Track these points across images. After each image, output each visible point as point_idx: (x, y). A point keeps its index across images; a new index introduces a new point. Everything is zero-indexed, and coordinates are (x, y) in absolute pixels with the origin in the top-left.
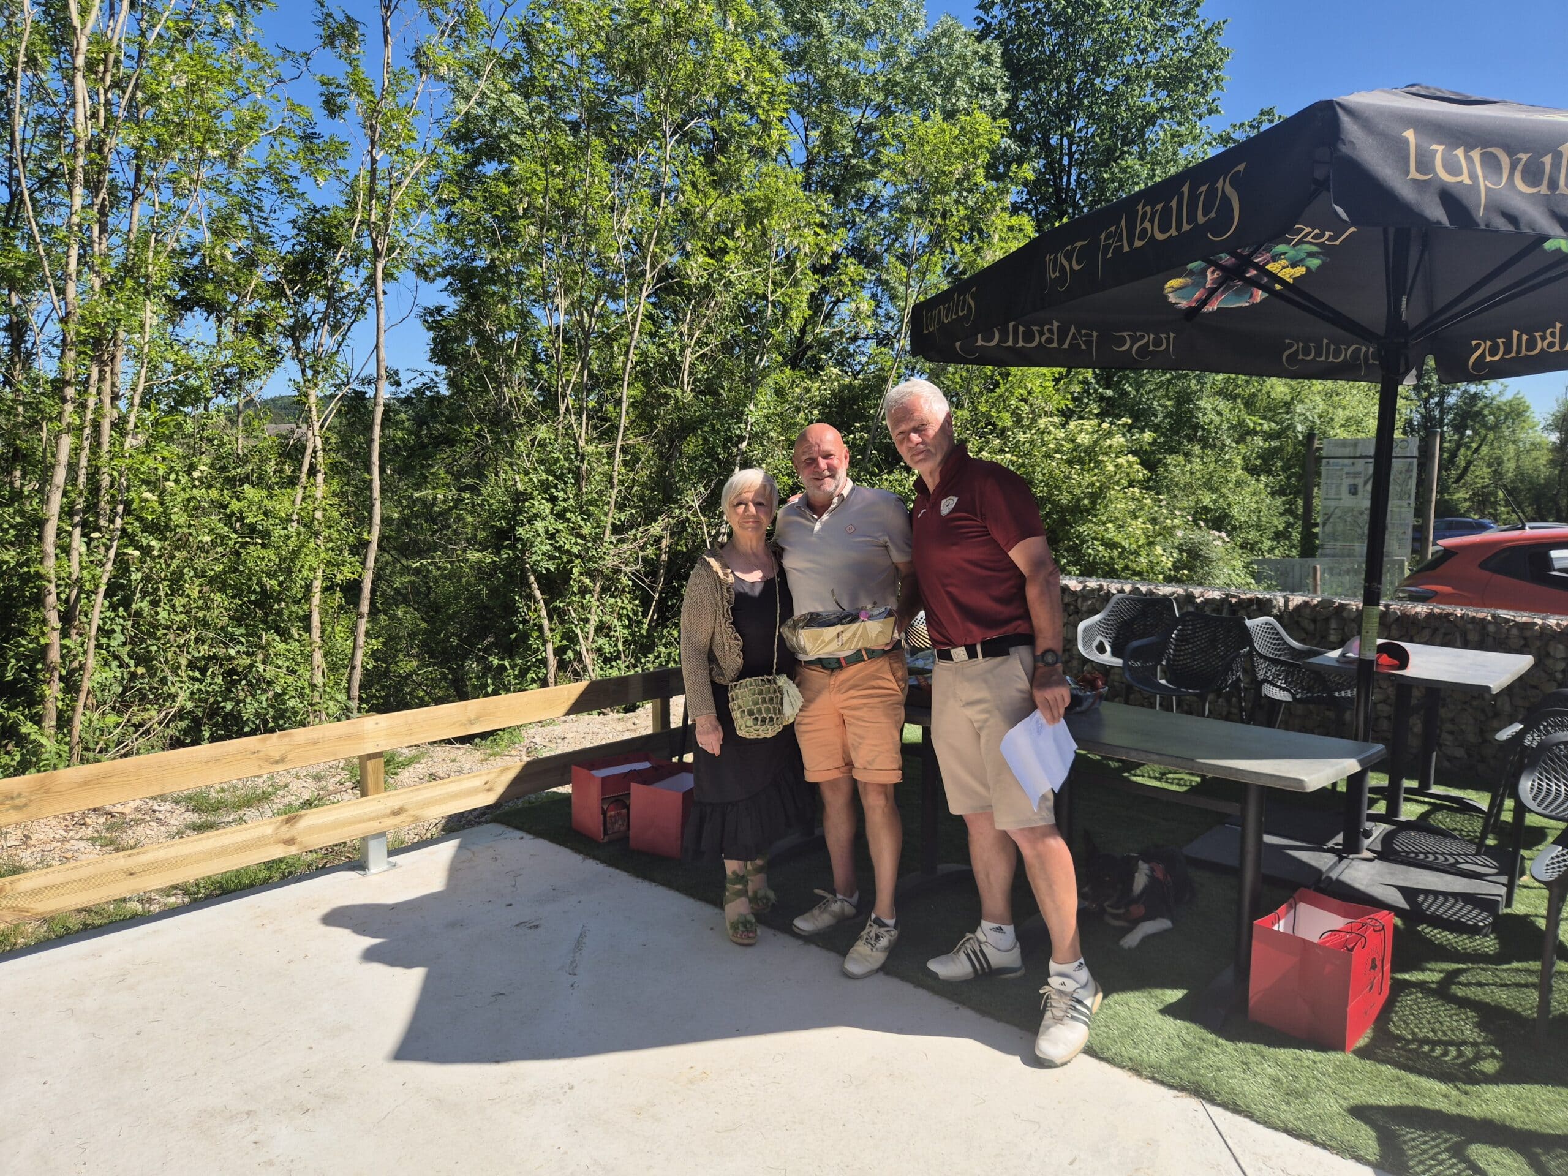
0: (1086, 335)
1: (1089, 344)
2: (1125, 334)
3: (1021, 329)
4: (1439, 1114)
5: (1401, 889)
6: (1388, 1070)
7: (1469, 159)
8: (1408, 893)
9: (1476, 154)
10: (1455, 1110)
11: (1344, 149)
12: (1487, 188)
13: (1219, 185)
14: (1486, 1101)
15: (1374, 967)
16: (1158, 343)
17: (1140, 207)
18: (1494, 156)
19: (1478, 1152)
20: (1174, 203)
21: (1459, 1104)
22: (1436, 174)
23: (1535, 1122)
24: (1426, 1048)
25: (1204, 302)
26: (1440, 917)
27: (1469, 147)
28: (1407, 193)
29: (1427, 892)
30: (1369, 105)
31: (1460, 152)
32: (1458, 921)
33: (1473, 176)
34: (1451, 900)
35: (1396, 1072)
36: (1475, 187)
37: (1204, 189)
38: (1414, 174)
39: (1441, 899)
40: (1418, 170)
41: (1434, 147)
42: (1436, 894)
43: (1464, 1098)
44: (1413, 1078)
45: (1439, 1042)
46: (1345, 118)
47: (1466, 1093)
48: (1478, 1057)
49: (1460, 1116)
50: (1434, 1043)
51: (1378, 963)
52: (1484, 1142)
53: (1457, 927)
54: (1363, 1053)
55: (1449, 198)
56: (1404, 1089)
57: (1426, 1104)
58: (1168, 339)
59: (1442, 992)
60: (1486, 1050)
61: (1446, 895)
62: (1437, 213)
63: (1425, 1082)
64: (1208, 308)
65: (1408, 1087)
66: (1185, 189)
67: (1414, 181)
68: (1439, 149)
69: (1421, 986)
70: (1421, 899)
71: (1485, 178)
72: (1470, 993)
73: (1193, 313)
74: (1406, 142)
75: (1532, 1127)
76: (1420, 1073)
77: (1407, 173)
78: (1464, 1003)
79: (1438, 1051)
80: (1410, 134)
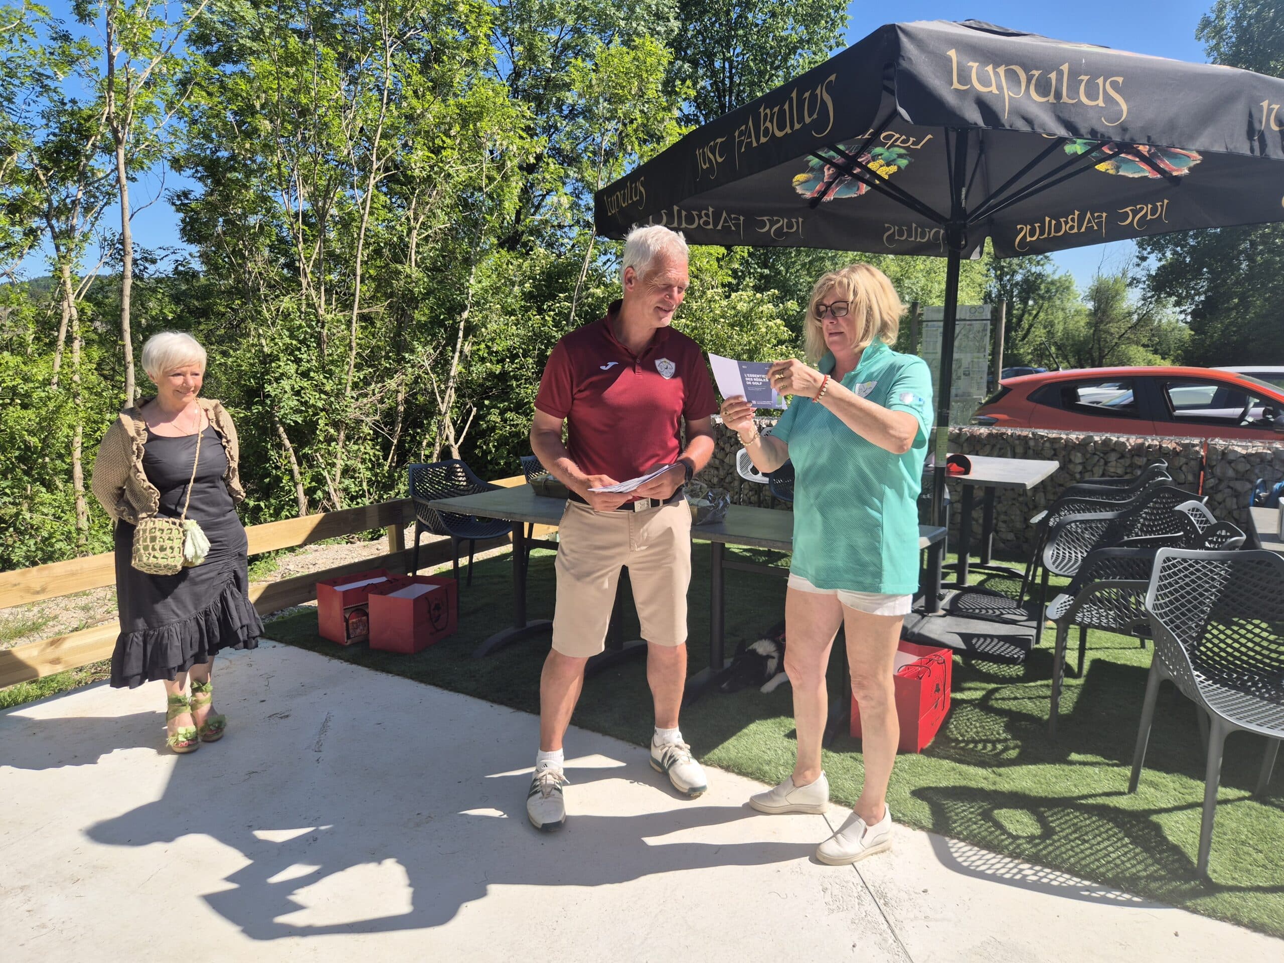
0: (735, 219)
1: (737, 226)
2: (765, 218)
3: (684, 213)
4: (981, 791)
5: (961, 635)
6: (947, 764)
7: (997, 74)
8: (966, 637)
9: (1001, 70)
10: (992, 788)
11: (904, 64)
12: (1010, 97)
13: (818, 91)
14: (1013, 780)
15: (938, 690)
16: (790, 226)
17: (762, 110)
18: (1014, 72)
19: (1004, 815)
20: (786, 107)
21: (994, 783)
22: (972, 86)
23: (1044, 791)
24: (971, 746)
25: (824, 193)
26: (987, 653)
27: (996, 65)
28: (950, 99)
29: (979, 636)
30: (923, 30)
31: (990, 68)
32: (999, 655)
33: (999, 87)
34: (996, 640)
35: (953, 764)
36: (1001, 97)
37: (807, 95)
38: (956, 85)
39: (989, 640)
40: (959, 82)
41: (971, 64)
42: (985, 636)
43: (998, 779)
44: (964, 767)
45: (981, 741)
46: (904, 39)
47: (1000, 775)
48: (1006, 749)
49: (995, 792)
50: (976, 742)
51: (941, 688)
52: (1010, 808)
53: (999, 659)
54: (929, 753)
55: (983, 105)
56: (957, 776)
57: (973, 784)
58: (797, 223)
59: (983, 705)
60: (1011, 744)
61: (992, 637)
62: (974, 116)
63: (972, 770)
64: (827, 198)
65: (960, 774)
66: (794, 95)
67: (957, 90)
68: (974, 65)
69: (970, 702)
70: (974, 641)
71: (1008, 89)
72: (1005, 705)
73: (815, 202)
74: (950, 60)
75: (1043, 795)
76: (969, 764)
77: (952, 84)
78: (1001, 712)
79: (980, 746)
80: (952, 53)
